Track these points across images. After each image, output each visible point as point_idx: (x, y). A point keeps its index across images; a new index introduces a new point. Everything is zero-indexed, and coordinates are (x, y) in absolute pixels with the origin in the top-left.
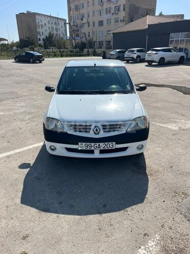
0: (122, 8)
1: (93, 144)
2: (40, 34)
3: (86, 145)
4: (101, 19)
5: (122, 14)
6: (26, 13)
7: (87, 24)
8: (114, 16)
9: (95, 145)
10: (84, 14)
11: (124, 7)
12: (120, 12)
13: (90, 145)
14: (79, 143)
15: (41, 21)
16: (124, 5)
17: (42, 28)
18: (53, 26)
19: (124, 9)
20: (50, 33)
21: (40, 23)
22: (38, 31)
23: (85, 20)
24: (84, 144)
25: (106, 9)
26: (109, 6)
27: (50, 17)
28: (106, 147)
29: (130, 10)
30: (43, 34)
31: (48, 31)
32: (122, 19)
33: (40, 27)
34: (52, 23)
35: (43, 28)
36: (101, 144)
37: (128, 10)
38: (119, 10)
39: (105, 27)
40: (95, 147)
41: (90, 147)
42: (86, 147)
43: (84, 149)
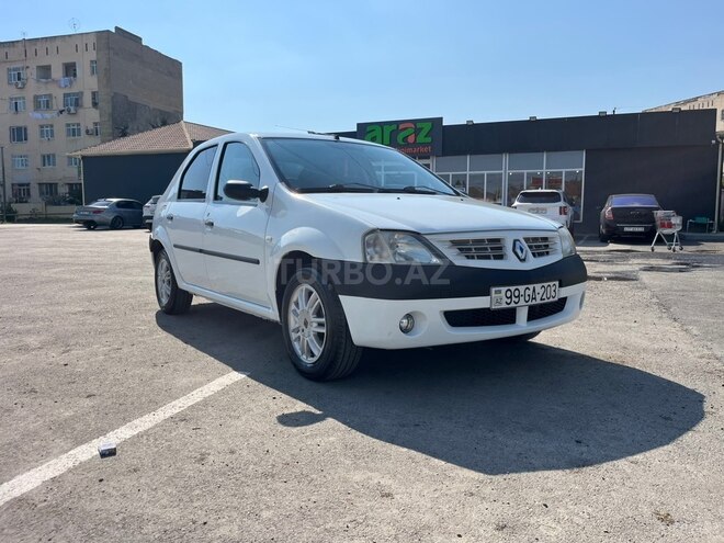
0: (87, 100)
4: (20, 123)
5: (89, 116)
8: (65, 119)
9: (527, 292)
11: (94, 99)
12: (81, 111)
14: (493, 290)
16: (94, 94)
19: (95, 105)
24: (504, 289)
25: (36, 97)
26: (43, 92)
28: (544, 297)
29: (114, 108)
32: (91, 127)
37: (106, 106)
38: (78, 103)
39: (35, 145)
40: (527, 299)
41: (517, 300)
42: (509, 301)
43: (504, 306)
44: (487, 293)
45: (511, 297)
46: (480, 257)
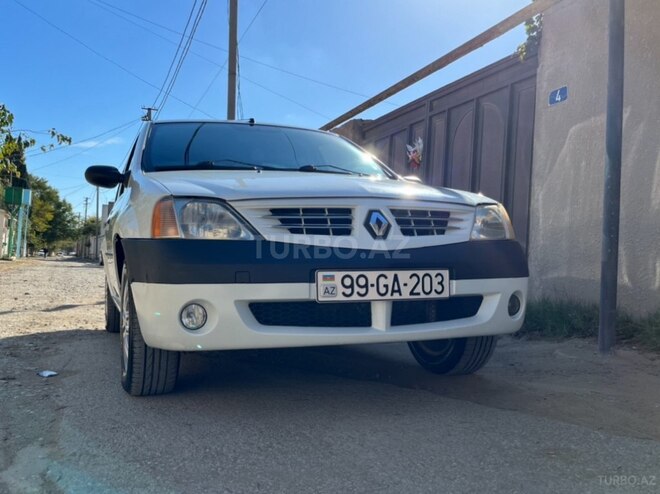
1: (372, 276)
3: (348, 282)
9: (382, 281)
13: (362, 281)
14: (320, 275)
24: (339, 275)
28: (419, 289)
36: (404, 276)
40: (383, 290)
41: (363, 291)
42: (348, 291)
43: (340, 298)
44: (312, 279)
45: (352, 286)
46: (310, 232)
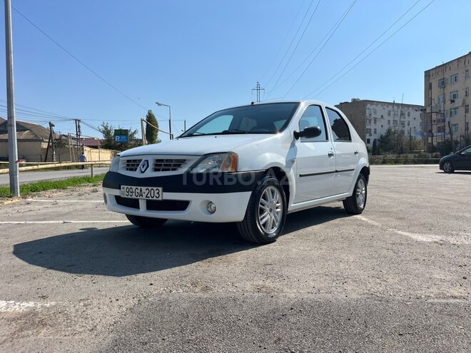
1: (134, 188)
2: (370, 132)
3: (128, 190)
6: (350, 101)
7: (463, 109)
10: (457, 91)
13: (131, 190)
14: (122, 187)
15: (375, 113)
17: (375, 123)
18: (396, 119)
20: (389, 131)
21: (373, 116)
22: (367, 127)
23: (458, 102)
24: (126, 187)
27: (394, 104)
28: (149, 195)
30: (375, 133)
31: (386, 127)
33: (373, 122)
34: (395, 114)
35: (378, 123)
36: (144, 189)
40: (136, 194)
41: (131, 194)
42: (128, 194)
43: (126, 196)
